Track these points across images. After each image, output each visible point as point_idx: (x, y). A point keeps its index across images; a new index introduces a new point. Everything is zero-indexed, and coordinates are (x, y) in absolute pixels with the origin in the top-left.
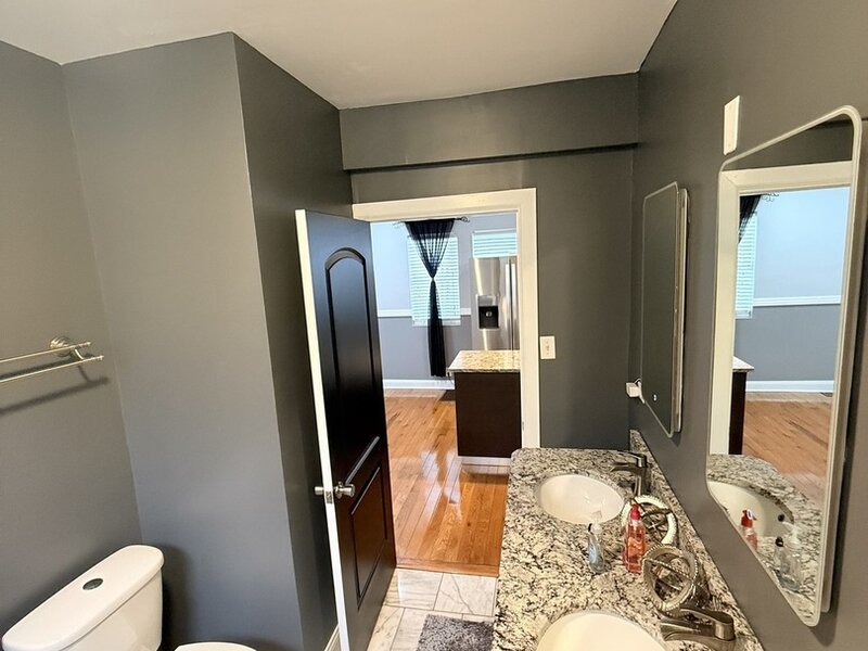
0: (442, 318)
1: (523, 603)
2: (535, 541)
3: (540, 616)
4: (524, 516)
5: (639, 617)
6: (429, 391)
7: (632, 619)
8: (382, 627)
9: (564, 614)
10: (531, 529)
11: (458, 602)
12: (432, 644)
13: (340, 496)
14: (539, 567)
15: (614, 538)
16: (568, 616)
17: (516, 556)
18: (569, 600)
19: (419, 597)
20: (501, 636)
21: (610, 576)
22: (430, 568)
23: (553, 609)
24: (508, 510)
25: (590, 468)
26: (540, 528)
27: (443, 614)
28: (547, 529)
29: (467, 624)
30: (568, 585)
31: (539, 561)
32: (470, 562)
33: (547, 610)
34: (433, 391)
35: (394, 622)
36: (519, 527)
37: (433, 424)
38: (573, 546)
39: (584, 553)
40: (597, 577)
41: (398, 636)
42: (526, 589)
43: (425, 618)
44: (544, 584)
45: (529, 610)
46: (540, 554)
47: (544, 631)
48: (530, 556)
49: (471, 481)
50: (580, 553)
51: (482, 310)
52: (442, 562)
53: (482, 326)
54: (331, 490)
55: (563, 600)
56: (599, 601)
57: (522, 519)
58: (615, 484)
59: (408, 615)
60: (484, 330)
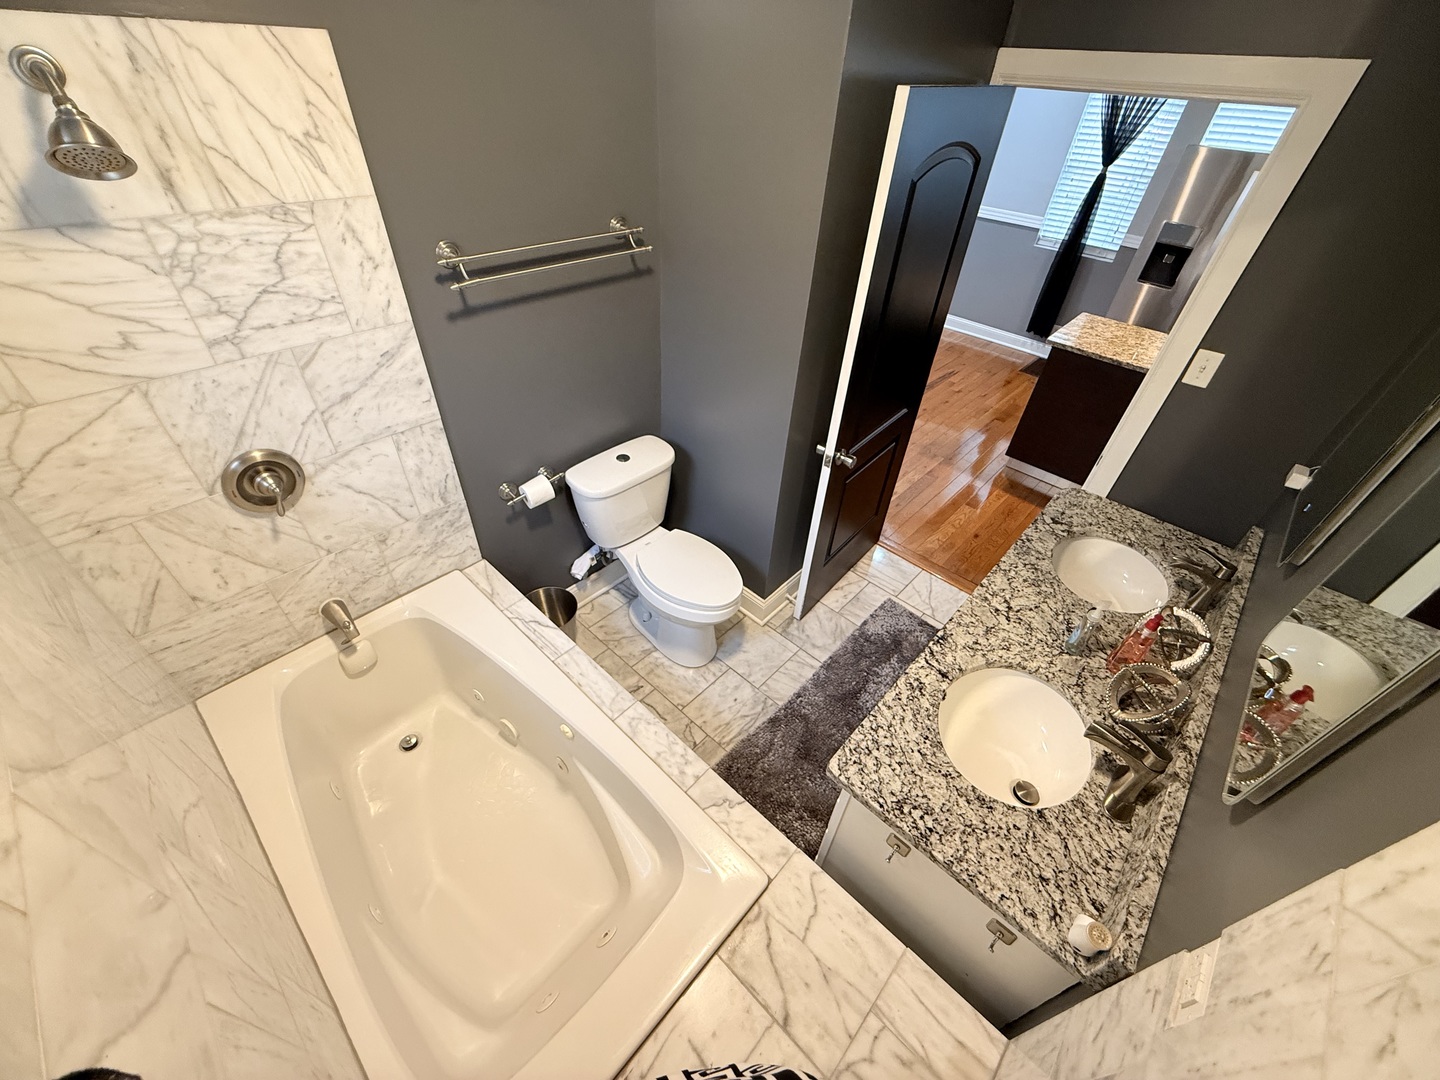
0: (1089, 242)
1: (970, 640)
2: (1021, 593)
3: (980, 658)
4: (1025, 565)
5: (1083, 708)
6: (1013, 352)
7: (1075, 705)
8: (842, 588)
9: (1007, 667)
10: (1025, 581)
11: (924, 602)
12: (882, 623)
13: (839, 463)
14: (1008, 618)
15: (1117, 633)
16: (1009, 670)
17: (989, 597)
18: (1019, 659)
19: (887, 579)
20: (932, 653)
21: (1081, 663)
22: (911, 559)
23: (998, 659)
24: (1011, 551)
25: (1154, 548)
26: (1035, 584)
27: (904, 604)
28: (1043, 588)
29: (923, 623)
30: (1028, 648)
31: (1011, 614)
32: (956, 573)
33: (990, 656)
34: (1020, 354)
35: (855, 589)
36: (1013, 573)
37: (995, 402)
38: (1061, 618)
39: (1069, 630)
40: (1066, 657)
41: (853, 602)
42: (981, 630)
43: (885, 599)
44: (1002, 634)
45: (973, 648)
46: (1018, 608)
47: (974, 670)
48: (1006, 605)
49: (1006, 490)
50: (1064, 627)
51: (1160, 249)
52: (926, 559)
53: (1144, 277)
54: (832, 454)
55: (1012, 656)
56: (1050, 676)
57: (1021, 567)
58: (1172, 580)
59: (870, 589)
60: (1146, 287)
